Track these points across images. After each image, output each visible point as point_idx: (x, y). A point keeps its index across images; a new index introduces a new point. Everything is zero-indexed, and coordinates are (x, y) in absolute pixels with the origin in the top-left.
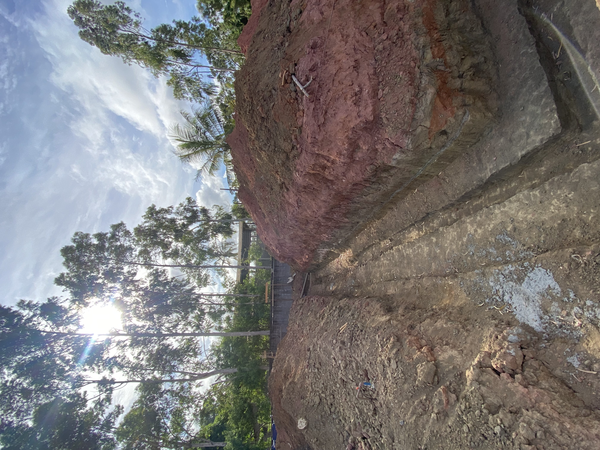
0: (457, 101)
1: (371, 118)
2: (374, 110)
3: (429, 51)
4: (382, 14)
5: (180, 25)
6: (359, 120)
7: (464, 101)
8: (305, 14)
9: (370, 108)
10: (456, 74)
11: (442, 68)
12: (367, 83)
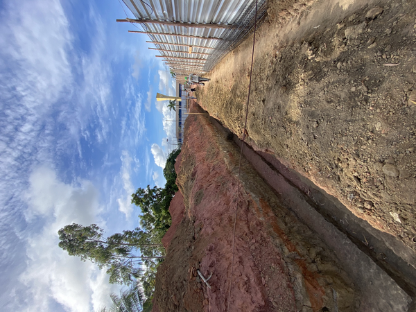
0: (321, 281)
1: (263, 303)
2: (263, 296)
3: (285, 247)
4: (248, 227)
5: (127, 233)
6: (254, 305)
7: (326, 281)
8: (203, 230)
9: (259, 295)
10: (310, 261)
11: (299, 258)
12: (252, 273)
